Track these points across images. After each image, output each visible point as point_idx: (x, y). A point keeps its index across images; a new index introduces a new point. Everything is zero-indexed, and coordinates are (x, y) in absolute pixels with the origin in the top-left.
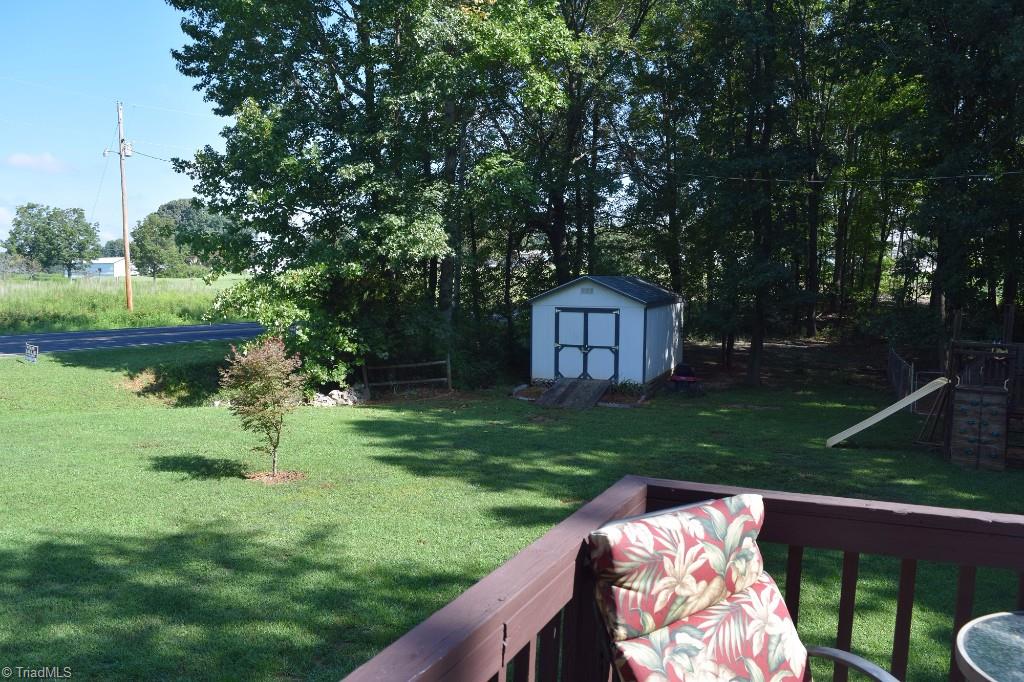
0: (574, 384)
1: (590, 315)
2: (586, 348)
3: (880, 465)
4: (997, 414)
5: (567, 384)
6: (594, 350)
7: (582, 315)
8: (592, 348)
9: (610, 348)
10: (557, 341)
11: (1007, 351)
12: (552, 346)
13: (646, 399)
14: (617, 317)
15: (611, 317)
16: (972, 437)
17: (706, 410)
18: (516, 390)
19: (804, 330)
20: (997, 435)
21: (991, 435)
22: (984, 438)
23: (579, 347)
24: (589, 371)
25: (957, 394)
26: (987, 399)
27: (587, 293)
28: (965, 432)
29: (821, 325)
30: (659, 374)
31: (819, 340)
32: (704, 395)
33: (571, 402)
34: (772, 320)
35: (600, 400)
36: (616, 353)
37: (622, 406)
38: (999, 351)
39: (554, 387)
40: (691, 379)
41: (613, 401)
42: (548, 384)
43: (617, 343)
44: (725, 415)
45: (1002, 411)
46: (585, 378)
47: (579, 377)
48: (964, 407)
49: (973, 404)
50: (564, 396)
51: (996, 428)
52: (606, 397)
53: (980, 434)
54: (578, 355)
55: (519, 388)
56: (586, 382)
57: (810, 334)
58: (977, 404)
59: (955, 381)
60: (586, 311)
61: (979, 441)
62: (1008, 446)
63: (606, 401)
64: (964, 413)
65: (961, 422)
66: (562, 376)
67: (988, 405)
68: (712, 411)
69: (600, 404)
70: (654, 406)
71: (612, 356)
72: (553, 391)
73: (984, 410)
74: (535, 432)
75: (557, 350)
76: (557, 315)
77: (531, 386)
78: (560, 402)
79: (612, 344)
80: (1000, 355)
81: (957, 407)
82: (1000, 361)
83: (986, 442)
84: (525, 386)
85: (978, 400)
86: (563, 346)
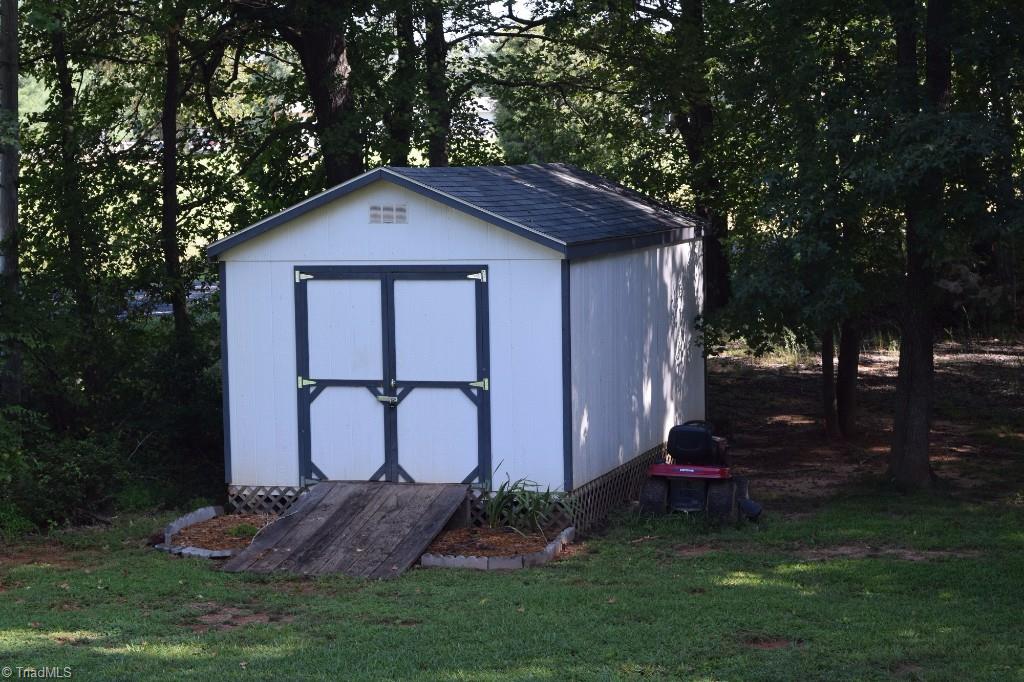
0: (358, 499)
1: (401, 288)
2: (390, 389)
5: (336, 499)
6: (416, 395)
7: (374, 288)
8: (410, 386)
9: (464, 387)
10: (303, 368)
12: (288, 384)
13: (576, 540)
14: (482, 290)
15: (466, 290)
17: (748, 566)
18: (177, 524)
23: (371, 385)
24: (405, 460)
27: (388, 220)
30: (622, 458)
32: (754, 519)
33: (340, 556)
34: (953, 286)
35: (430, 548)
36: (483, 402)
37: (497, 563)
39: (295, 511)
40: (714, 472)
41: (471, 548)
42: (277, 502)
43: (484, 369)
44: (802, 579)
46: (391, 481)
47: (374, 480)
50: (322, 539)
52: (450, 538)
54: (371, 409)
55: (190, 519)
56: (392, 494)
60: (388, 276)
63: (453, 551)
66: (322, 477)
68: (764, 568)
69: (430, 559)
70: (594, 560)
71: (471, 411)
72: (288, 523)
74: (186, 663)
75: (305, 398)
76: (301, 290)
77: (230, 510)
78: (305, 561)
79: (469, 374)
84: (207, 512)
86: (322, 385)
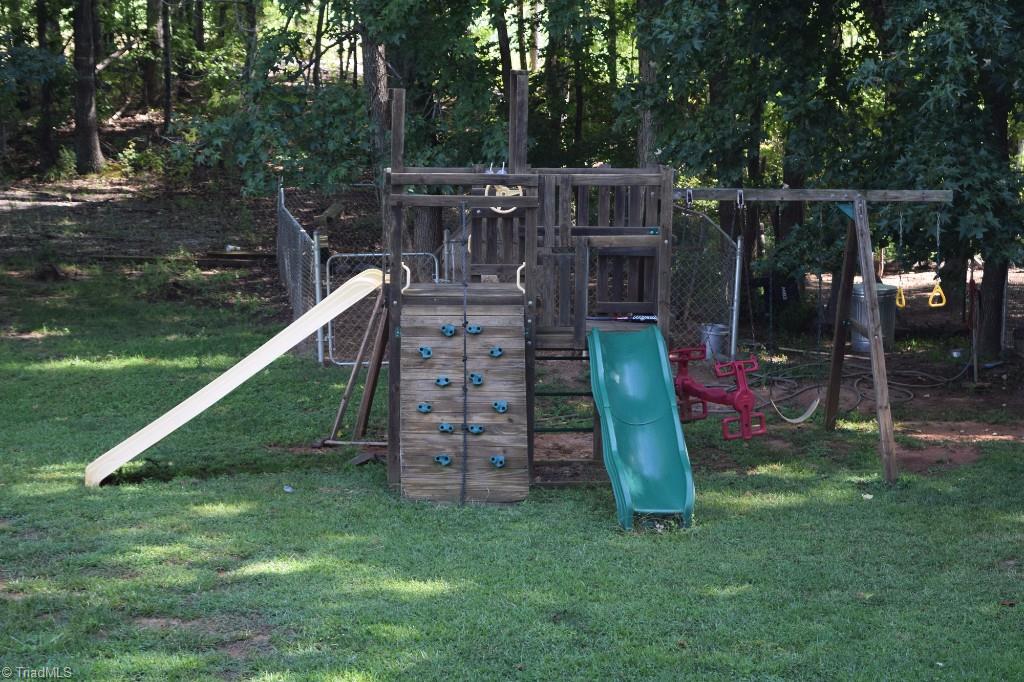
3: (211, 526)
4: (502, 354)
11: (519, 191)
16: (447, 420)
19: (68, 156)
20: (507, 410)
21: (494, 409)
22: (477, 420)
25: (407, 312)
26: (478, 318)
28: (430, 410)
29: (114, 143)
31: (105, 183)
38: (503, 191)
45: (518, 345)
48: (426, 343)
49: (446, 333)
51: (504, 391)
53: (465, 411)
57: (85, 167)
58: (455, 334)
59: (398, 276)
61: (466, 429)
62: (533, 431)
64: (424, 360)
65: (418, 385)
67: (480, 332)
73: (473, 346)
80: (506, 202)
81: (409, 344)
82: (508, 218)
83: (483, 430)
85: (457, 323)
